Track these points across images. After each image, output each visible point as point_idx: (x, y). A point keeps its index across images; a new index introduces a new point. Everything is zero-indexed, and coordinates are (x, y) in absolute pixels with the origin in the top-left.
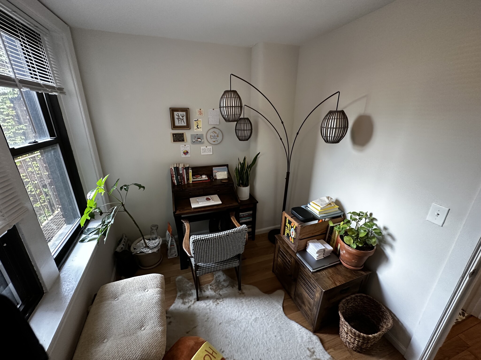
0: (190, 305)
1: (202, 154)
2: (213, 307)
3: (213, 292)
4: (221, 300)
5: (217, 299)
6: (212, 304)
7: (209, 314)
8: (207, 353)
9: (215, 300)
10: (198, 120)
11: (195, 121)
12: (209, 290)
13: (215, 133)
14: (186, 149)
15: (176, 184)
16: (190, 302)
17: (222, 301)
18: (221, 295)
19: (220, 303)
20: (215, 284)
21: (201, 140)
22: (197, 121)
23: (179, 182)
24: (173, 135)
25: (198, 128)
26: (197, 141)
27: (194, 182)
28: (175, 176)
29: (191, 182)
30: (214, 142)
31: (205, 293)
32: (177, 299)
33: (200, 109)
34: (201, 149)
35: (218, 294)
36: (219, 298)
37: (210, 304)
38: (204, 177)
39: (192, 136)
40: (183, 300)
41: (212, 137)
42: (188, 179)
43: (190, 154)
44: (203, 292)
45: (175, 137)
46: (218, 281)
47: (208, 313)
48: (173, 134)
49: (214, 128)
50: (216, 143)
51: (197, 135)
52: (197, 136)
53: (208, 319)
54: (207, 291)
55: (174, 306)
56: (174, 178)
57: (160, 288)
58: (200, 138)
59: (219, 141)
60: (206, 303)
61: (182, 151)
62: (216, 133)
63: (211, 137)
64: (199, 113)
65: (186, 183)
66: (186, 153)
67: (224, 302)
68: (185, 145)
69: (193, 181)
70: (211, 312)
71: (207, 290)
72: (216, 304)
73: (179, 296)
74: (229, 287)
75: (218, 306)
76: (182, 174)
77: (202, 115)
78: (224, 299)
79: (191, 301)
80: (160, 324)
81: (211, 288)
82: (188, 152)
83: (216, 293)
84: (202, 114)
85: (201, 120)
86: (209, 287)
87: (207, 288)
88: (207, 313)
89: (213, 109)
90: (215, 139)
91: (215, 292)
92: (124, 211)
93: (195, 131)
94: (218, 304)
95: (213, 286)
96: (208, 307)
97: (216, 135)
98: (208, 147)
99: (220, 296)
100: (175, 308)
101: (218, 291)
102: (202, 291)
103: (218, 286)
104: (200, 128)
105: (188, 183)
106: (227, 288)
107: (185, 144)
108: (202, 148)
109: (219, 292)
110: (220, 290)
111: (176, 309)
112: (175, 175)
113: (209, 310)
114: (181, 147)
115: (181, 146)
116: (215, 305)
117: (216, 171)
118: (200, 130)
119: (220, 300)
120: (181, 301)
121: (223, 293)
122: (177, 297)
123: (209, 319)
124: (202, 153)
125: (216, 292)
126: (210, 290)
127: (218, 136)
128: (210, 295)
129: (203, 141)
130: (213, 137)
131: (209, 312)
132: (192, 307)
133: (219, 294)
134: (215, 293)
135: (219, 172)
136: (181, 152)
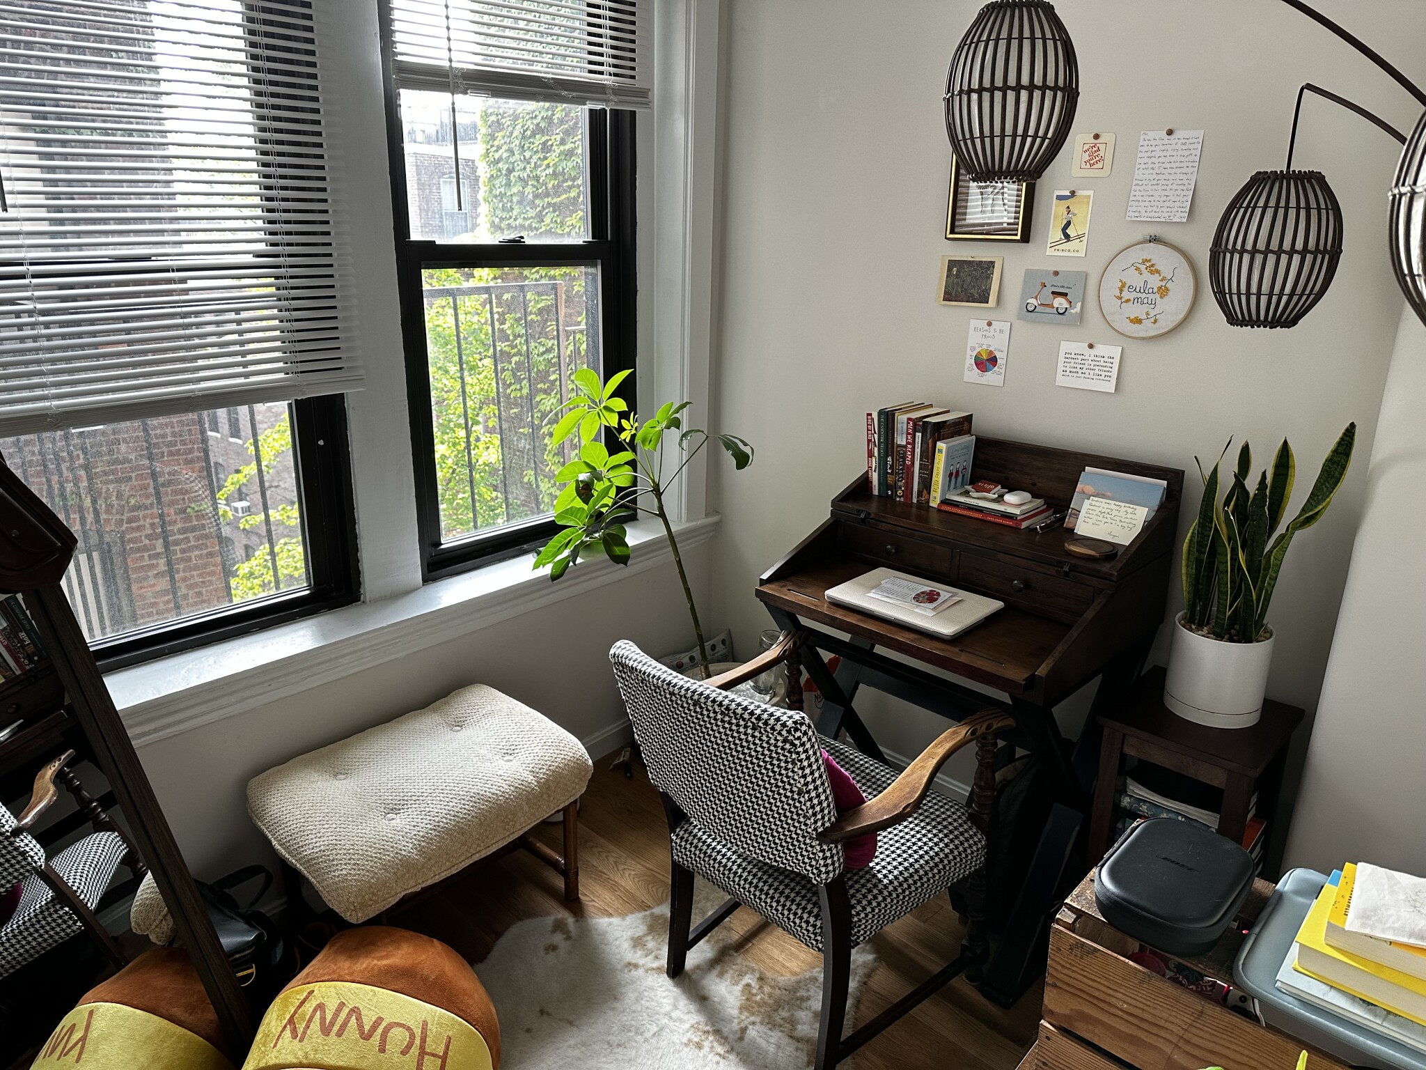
0: (641, 962)
1: (1061, 381)
2: (675, 1038)
3: (738, 1004)
4: (720, 1050)
5: (717, 1032)
6: (687, 1026)
7: (639, 1038)
8: (418, 1032)
9: (708, 1028)
10: (1073, 193)
11: (1060, 198)
12: (737, 983)
13: (1153, 270)
14: (989, 341)
15: (876, 492)
16: (651, 957)
17: (720, 1055)
18: (741, 1039)
19: (706, 1049)
20: (777, 992)
21: (1066, 305)
22: (1067, 202)
23: (888, 487)
24: (950, 270)
25: (1067, 237)
26: (1048, 310)
27: (944, 508)
28: (876, 454)
29: (934, 503)
30: (1138, 321)
31: (718, 980)
32: (640, 915)
33: (1097, 137)
34: (1062, 355)
35: (743, 1025)
36: (726, 1038)
37: (681, 1021)
38: (1015, 502)
39: (1029, 274)
40: (646, 935)
41: (1126, 295)
42: (926, 484)
43: (1003, 371)
44: (715, 972)
45: (957, 276)
46: (802, 993)
47: (642, 1034)
48: (952, 264)
49: (1154, 240)
50: (1148, 329)
51: (1056, 273)
52: (1058, 281)
53: (619, 1045)
54: (728, 983)
55: (610, 924)
56: (874, 460)
57: (538, 782)
58: (1064, 295)
59: (1166, 324)
60: (675, 1007)
61: (973, 349)
62: (1158, 272)
63: (1121, 291)
64: (1086, 157)
65: (915, 501)
66: (986, 362)
67: (718, 1063)
68: (989, 324)
69: (945, 502)
70: (653, 1041)
71: (733, 977)
72: (690, 1040)
73: (652, 914)
74: (800, 1045)
75: (688, 1053)
76: (905, 453)
77: (1100, 165)
78: (732, 1057)
79: (657, 957)
80: (423, 844)
81: (748, 985)
82: (993, 360)
83: (741, 1013)
84: (1102, 159)
85: (1091, 193)
86: (748, 979)
87: (741, 974)
88: (638, 1032)
89: (1170, 132)
90: (1145, 308)
91: (743, 1008)
92: (656, 514)
93: (1050, 252)
94: (699, 1046)
95: (767, 989)
96: (665, 1021)
97: (1155, 282)
98: (1100, 349)
99: (738, 1035)
100: (609, 929)
101: (752, 1019)
102: (718, 968)
103: (778, 1005)
104: (1079, 237)
105: (924, 506)
106: (790, 1040)
107: (990, 319)
108: (1066, 346)
109: (754, 1023)
110: (762, 1023)
111: (604, 934)
112: (876, 449)
113: (654, 1029)
114: (972, 327)
115: (974, 323)
116: (685, 1040)
117: (1089, 489)
118: (1076, 248)
119: (715, 1044)
120: (641, 930)
121: (760, 1041)
122: (648, 913)
123: (619, 1050)
124: (1060, 373)
125: (746, 1014)
126: (740, 987)
127: (1163, 291)
128: (716, 999)
129: (1077, 309)
130: (1135, 295)
131: (648, 1035)
132: (641, 972)
133: (744, 1030)
134: (735, 1012)
135: (1103, 496)
136: (969, 352)
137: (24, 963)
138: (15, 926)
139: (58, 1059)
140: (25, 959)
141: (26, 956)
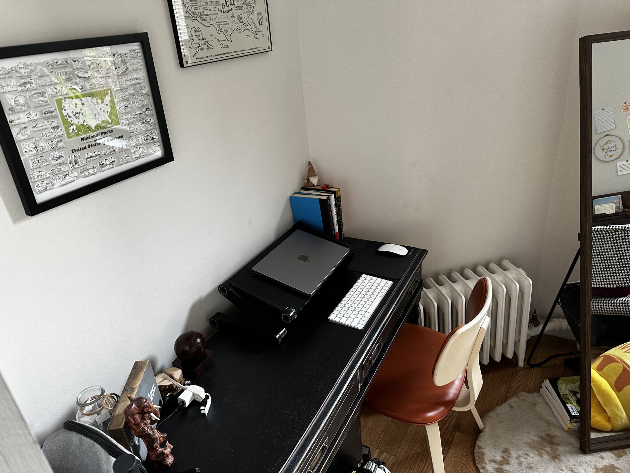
137: (623, 315)
138: (627, 300)
139: (624, 352)
140: (624, 314)
141: (625, 313)
